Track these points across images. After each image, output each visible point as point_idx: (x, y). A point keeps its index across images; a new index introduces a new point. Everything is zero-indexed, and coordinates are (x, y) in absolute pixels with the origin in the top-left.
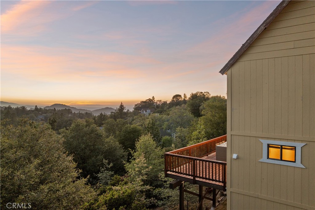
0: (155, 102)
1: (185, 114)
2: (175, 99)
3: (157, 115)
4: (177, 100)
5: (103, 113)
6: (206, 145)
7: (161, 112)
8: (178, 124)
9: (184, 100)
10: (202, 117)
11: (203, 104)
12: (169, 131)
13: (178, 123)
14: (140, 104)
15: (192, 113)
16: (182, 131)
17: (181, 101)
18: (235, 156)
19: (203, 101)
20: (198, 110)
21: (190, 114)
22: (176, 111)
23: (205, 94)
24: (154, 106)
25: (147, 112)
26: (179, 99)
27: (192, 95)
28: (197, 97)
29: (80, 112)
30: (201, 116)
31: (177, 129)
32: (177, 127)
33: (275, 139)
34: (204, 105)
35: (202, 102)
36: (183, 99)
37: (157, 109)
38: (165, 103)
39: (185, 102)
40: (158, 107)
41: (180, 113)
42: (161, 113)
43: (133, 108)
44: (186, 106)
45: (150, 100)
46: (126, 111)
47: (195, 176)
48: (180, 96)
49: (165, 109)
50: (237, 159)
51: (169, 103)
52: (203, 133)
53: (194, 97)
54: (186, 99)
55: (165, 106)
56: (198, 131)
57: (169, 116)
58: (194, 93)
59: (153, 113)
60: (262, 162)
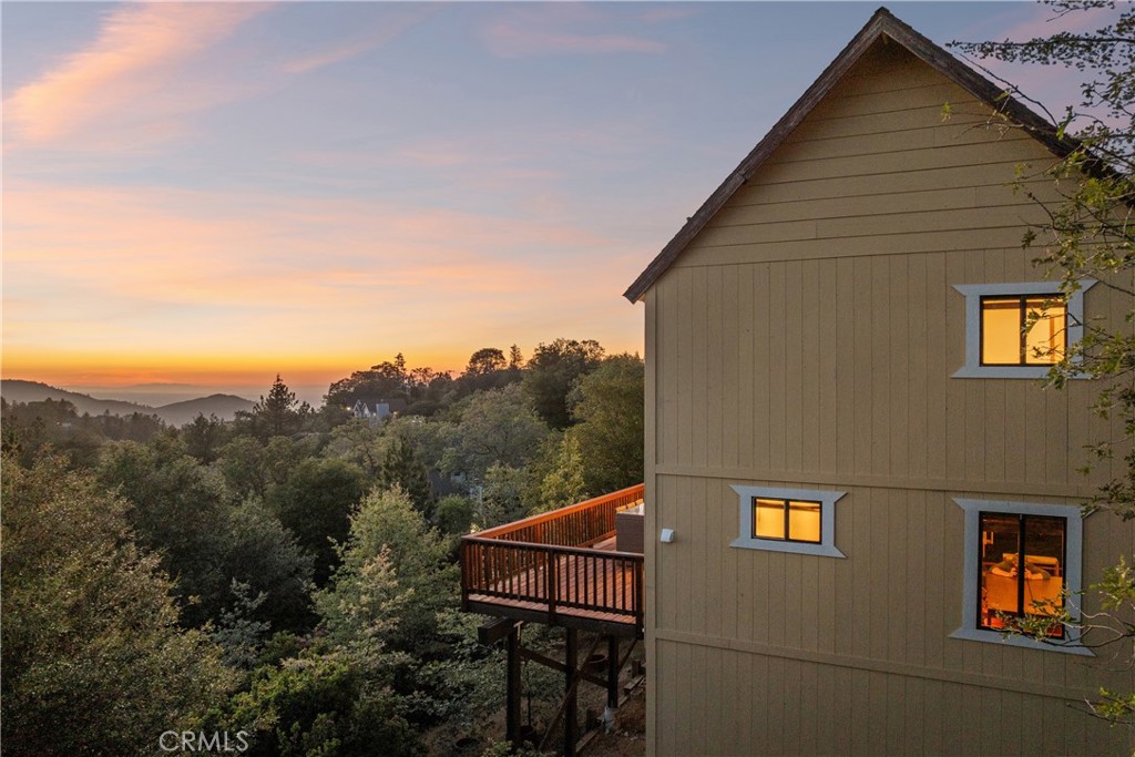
0: (408, 374)
1: (516, 419)
2: (479, 365)
3: (416, 422)
4: (486, 369)
5: (208, 417)
6: (588, 513)
7: (429, 413)
8: (493, 453)
9: (513, 367)
10: (575, 429)
11: (578, 382)
12: (459, 479)
13: (491, 448)
14: (351, 383)
15: (540, 416)
16: (508, 477)
17: (500, 371)
18: (666, 535)
19: (581, 375)
20: (562, 403)
21: (535, 419)
22: (485, 407)
23: (587, 348)
24: (404, 388)
25: (375, 411)
26: (493, 366)
27: (539, 352)
28: (559, 358)
29: (107, 411)
30: (573, 423)
31: (489, 470)
32: (490, 463)
33: (770, 482)
34: (582, 386)
35: (576, 376)
36: (508, 364)
37: (413, 399)
38: (443, 379)
39: (514, 374)
40: (417, 392)
41: (497, 415)
42: (431, 415)
43: (325, 397)
44: (519, 389)
45: (386, 367)
46: (298, 407)
47: (553, 602)
48: (497, 353)
49: (444, 399)
50: (671, 543)
51: (459, 379)
52: (577, 477)
53: (548, 356)
54: (519, 366)
55: (445, 390)
56: (561, 472)
57: (460, 427)
58: (547, 345)
59: (399, 416)
60: (737, 548)
